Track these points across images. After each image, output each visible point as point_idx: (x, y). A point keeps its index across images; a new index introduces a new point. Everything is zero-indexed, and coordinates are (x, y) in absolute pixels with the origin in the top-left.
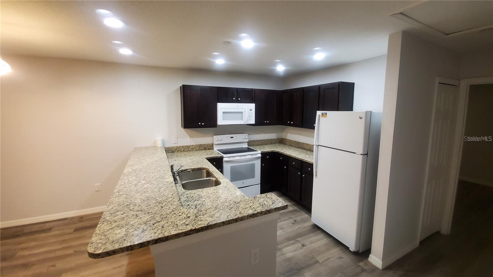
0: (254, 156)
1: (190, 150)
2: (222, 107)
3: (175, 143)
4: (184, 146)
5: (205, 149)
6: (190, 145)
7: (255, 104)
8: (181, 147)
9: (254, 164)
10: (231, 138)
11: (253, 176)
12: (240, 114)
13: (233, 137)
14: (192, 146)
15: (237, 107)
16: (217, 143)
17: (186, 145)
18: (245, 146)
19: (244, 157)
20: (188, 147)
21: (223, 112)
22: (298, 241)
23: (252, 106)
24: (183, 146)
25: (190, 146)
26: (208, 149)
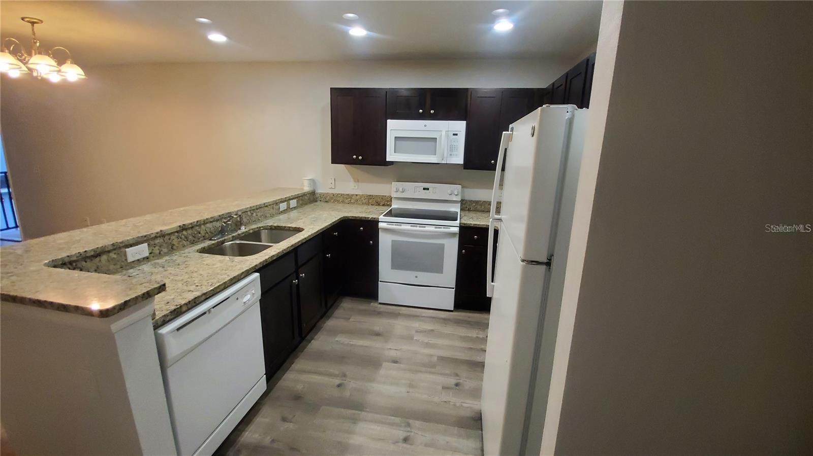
0: (442, 230)
1: (352, 201)
3: (331, 188)
4: (344, 194)
6: (352, 194)
7: (465, 122)
8: (340, 196)
9: (443, 245)
10: (424, 189)
11: (437, 268)
12: (432, 143)
13: (428, 189)
14: (357, 195)
15: (424, 128)
16: (398, 197)
18: (451, 208)
19: (420, 227)
20: (349, 196)
21: (395, 137)
22: (409, 425)
26: (383, 205)
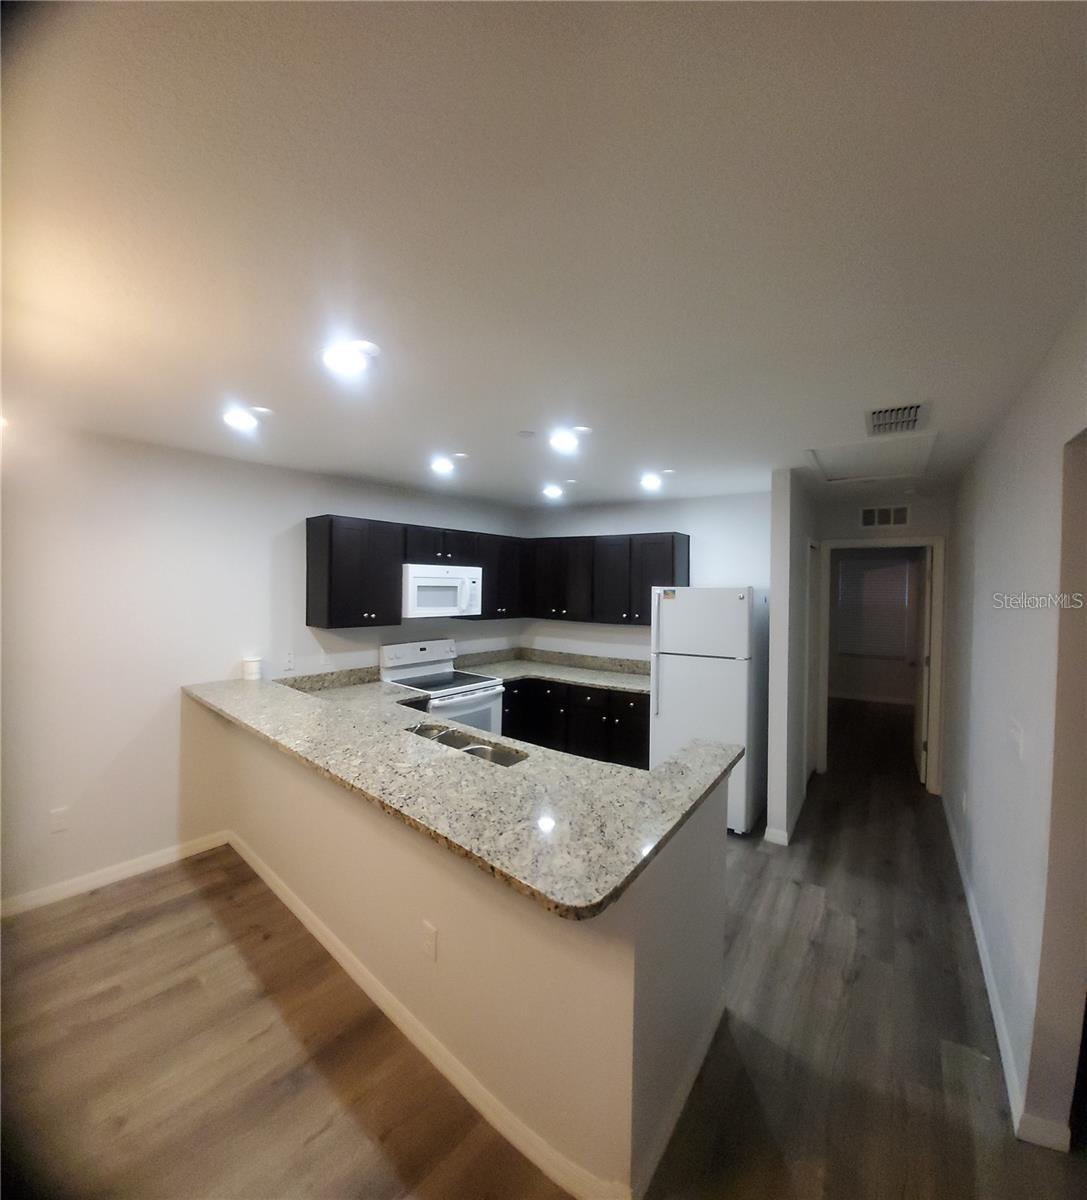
0: (490, 692)
1: (326, 685)
2: (417, 576)
4: (312, 676)
5: (362, 681)
6: (328, 674)
7: (480, 569)
8: (305, 680)
9: (489, 709)
10: (421, 650)
13: (425, 649)
14: (332, 674)
15: (448, 576)
16: (391, 665)
17: (318, 673)
18: (449, 669)
20: (322, 678)
21: (420, 586)
23: (476, 573)
24: (309, 677)
25: (325, 675)
26: (369, 682)
